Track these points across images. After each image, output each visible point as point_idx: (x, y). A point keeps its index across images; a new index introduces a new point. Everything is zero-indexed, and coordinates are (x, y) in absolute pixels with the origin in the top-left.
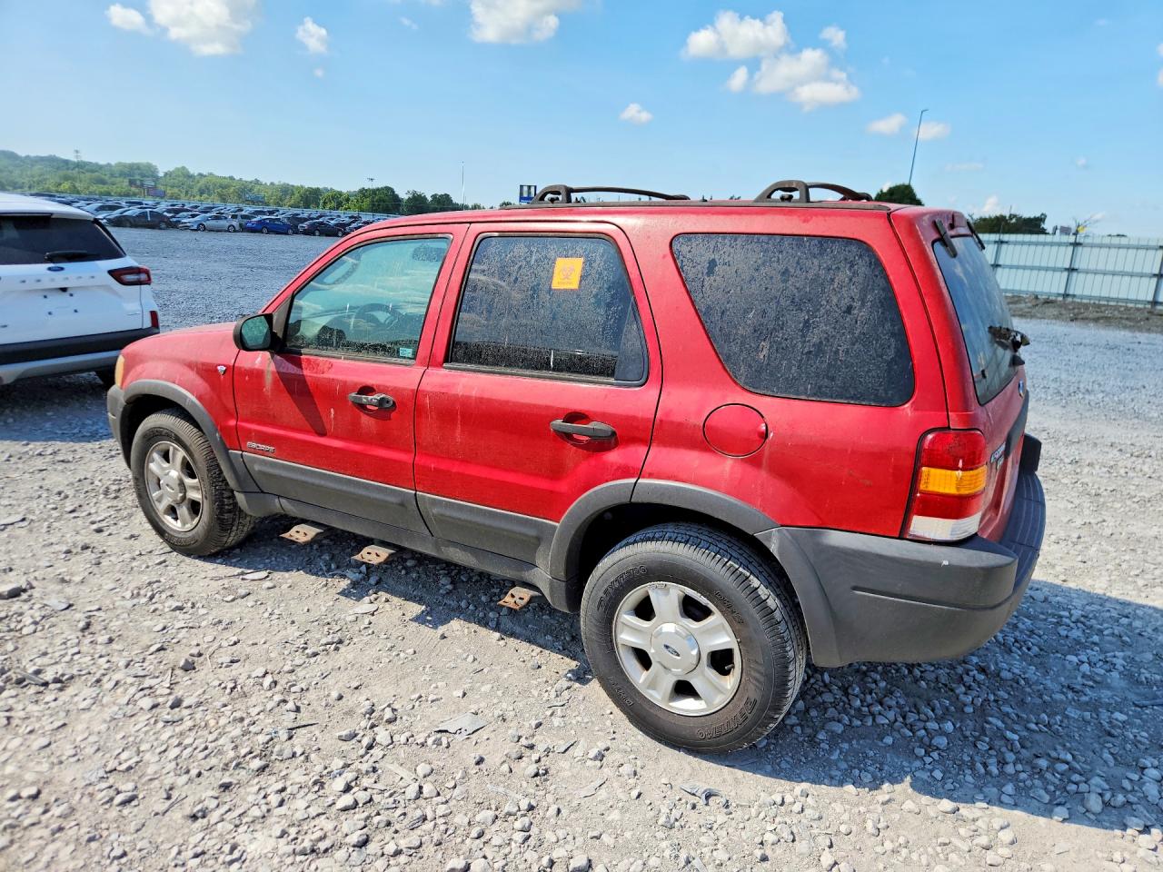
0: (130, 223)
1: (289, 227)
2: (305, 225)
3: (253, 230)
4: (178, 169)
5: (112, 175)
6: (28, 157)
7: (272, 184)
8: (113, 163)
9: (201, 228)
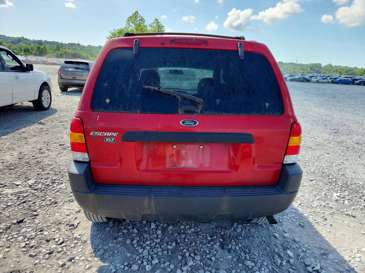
0: (295, 80)
1: (351, 82)
2: (357, 82)
3: (336, 83)
4: (328, 65)
5: (307, 67)
6: (285, 63)
7: (362, 68)
8: (308, 64)
9: (318, 82)
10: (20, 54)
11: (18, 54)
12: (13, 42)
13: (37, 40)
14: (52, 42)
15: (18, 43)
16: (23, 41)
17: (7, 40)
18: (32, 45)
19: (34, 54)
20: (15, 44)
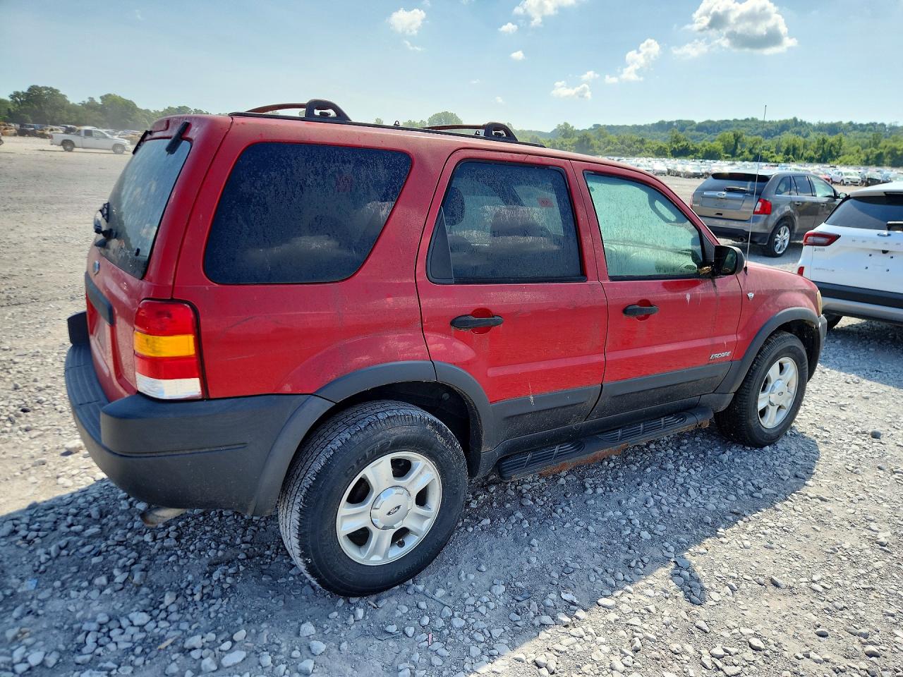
10: (774, 160)
11: (770, 160)
12: (768, 134)
13: (829, 122)
14: (867, 125)
15: (779, 134)
16: (793, 127)
17: (757, 129)
18: (813, 136)
19: (806, 159)
20: (772, 137)
